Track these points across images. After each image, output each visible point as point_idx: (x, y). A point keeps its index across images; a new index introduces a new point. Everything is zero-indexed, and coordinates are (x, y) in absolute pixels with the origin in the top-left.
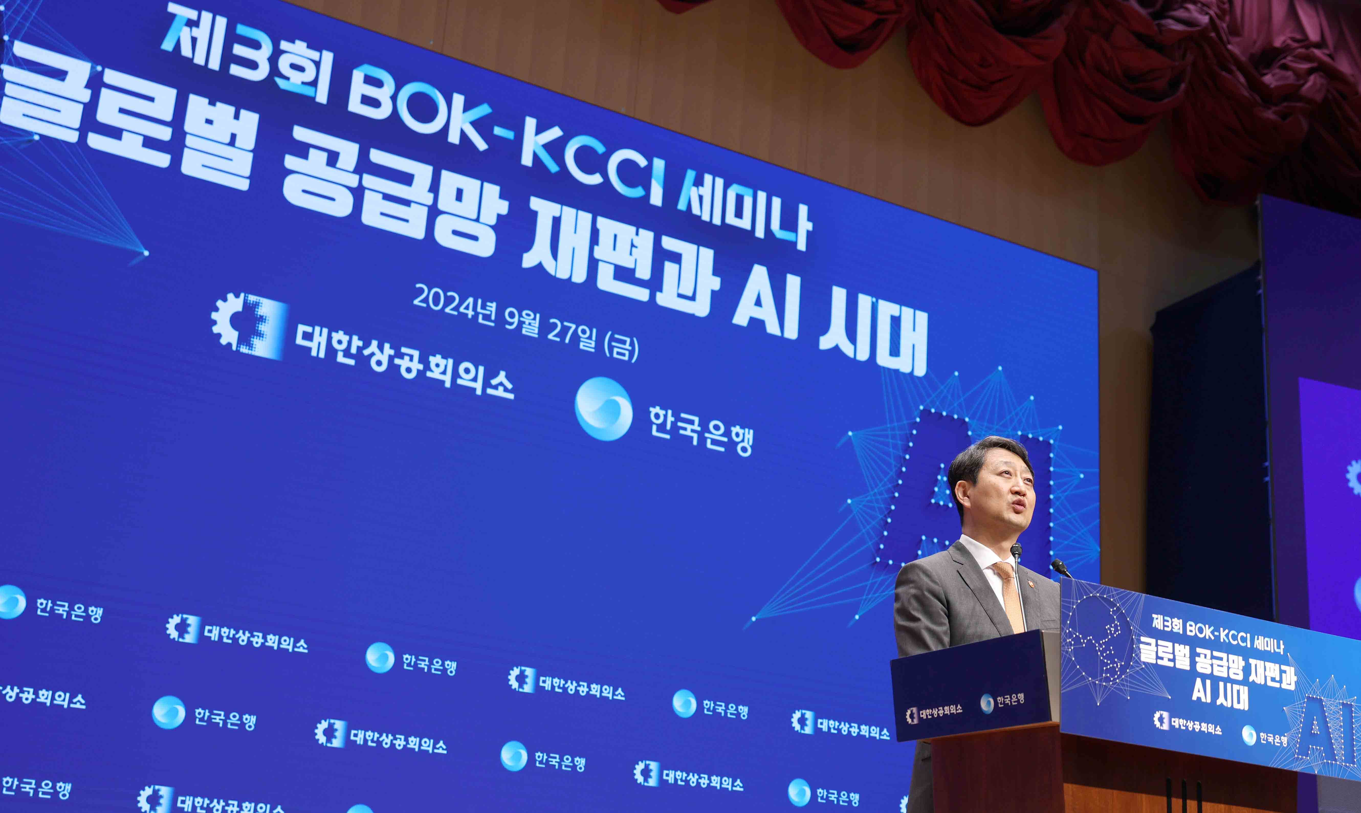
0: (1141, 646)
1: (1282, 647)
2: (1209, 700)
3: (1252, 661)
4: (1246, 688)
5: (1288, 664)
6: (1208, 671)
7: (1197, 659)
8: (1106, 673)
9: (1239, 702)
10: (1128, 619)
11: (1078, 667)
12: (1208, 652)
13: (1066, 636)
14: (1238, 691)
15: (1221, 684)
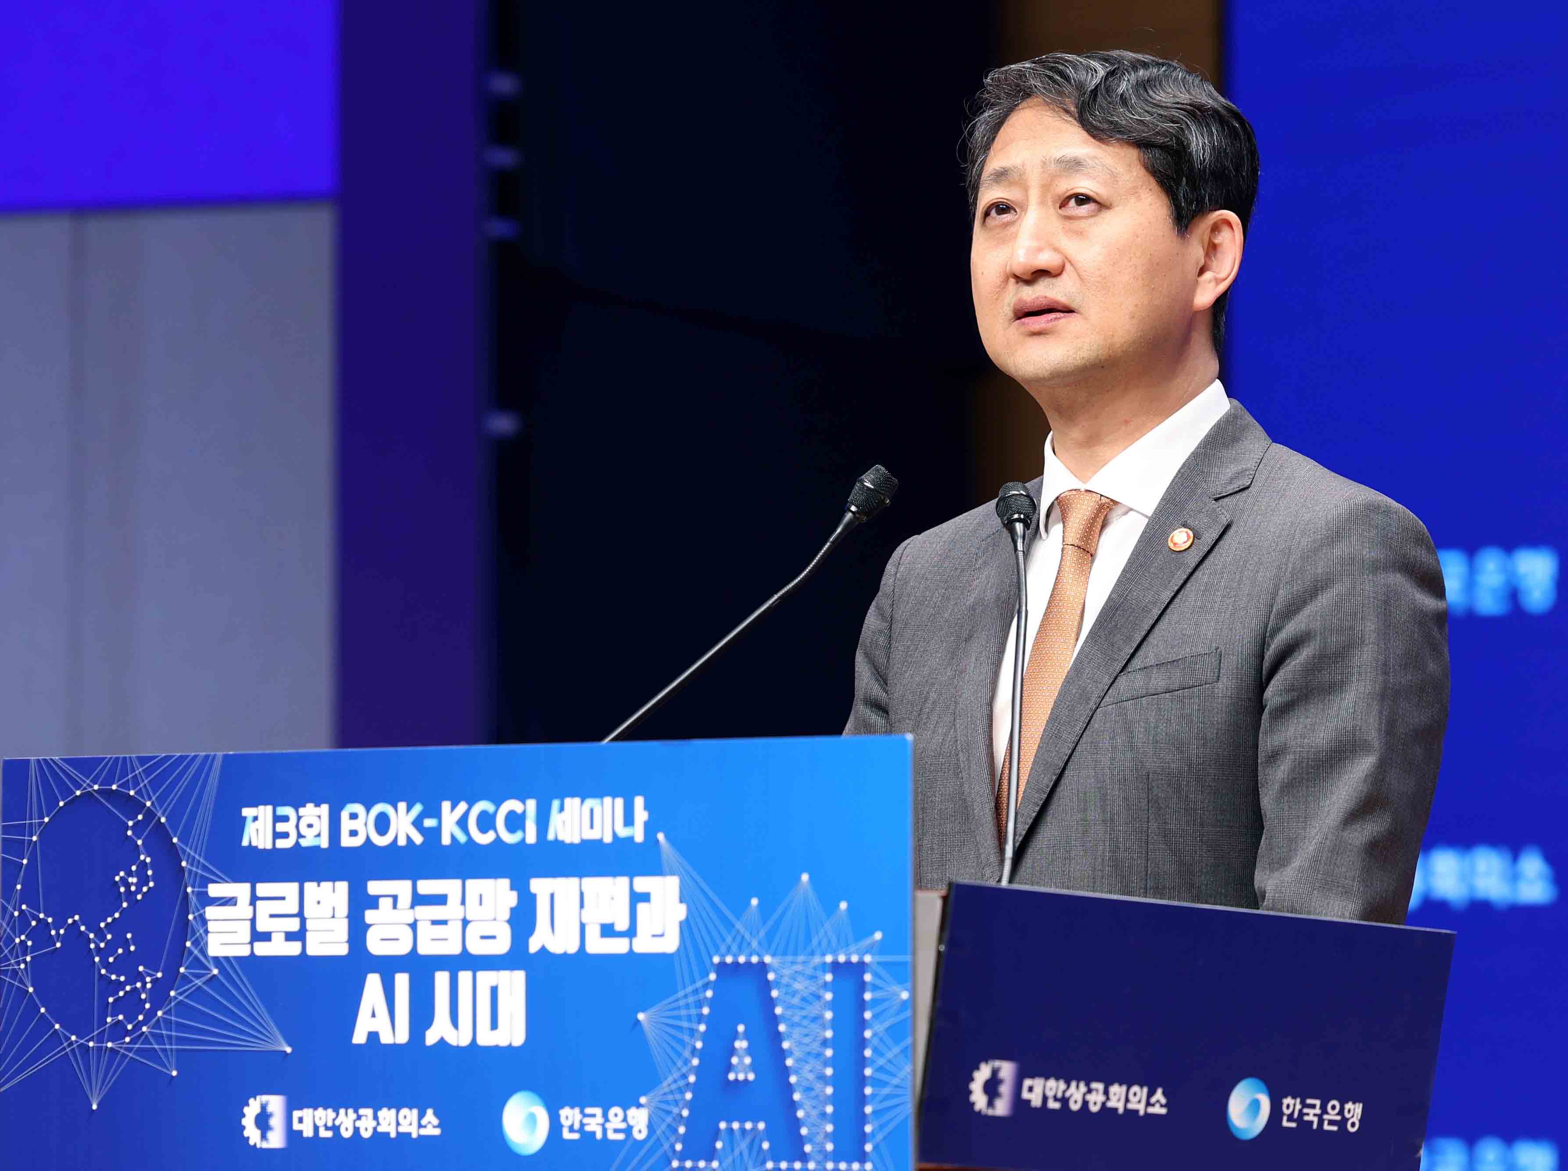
0: (211, 912)
2: (402, 1036)
3: (540, 886)
4: (519, 977)
5: (656, 869)
6: (402, 948)
7: (370, 916)
8: (114, 1015)
9: (494, 1025)
10: (175, 840)
11: (43, 1010)
12: (402, 888)
13: (13, 929)
14: (494, 991)
15: (442, 979)
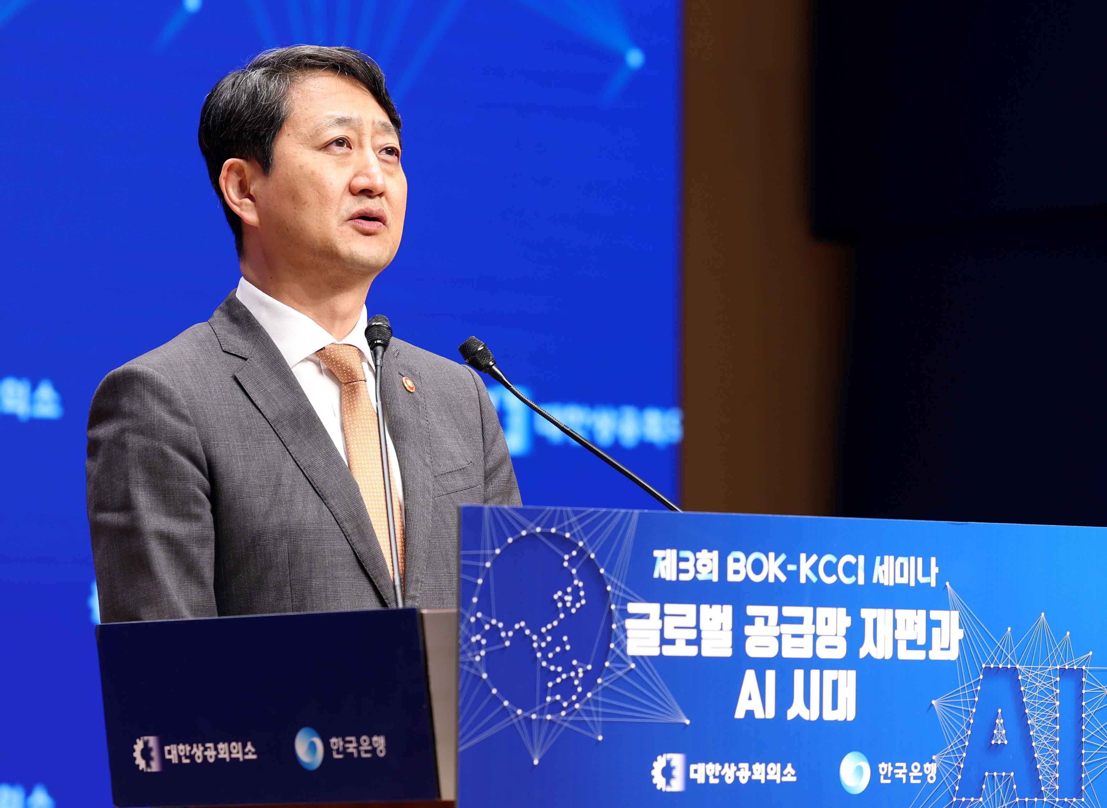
0: (629, 623)
1: (934, 570)
2: (771, 714)
3: (867, 614)
4: (852, 674)
5: (945, 607)
6: (771, 653)
7: (748, 630)
8: (553, 695)
9: (835, 707)
10: (602, 571)
11: (494, 691)
12: (772, 611)
13: (470, 630)
14: (835, 684)
15: (799, 675)
